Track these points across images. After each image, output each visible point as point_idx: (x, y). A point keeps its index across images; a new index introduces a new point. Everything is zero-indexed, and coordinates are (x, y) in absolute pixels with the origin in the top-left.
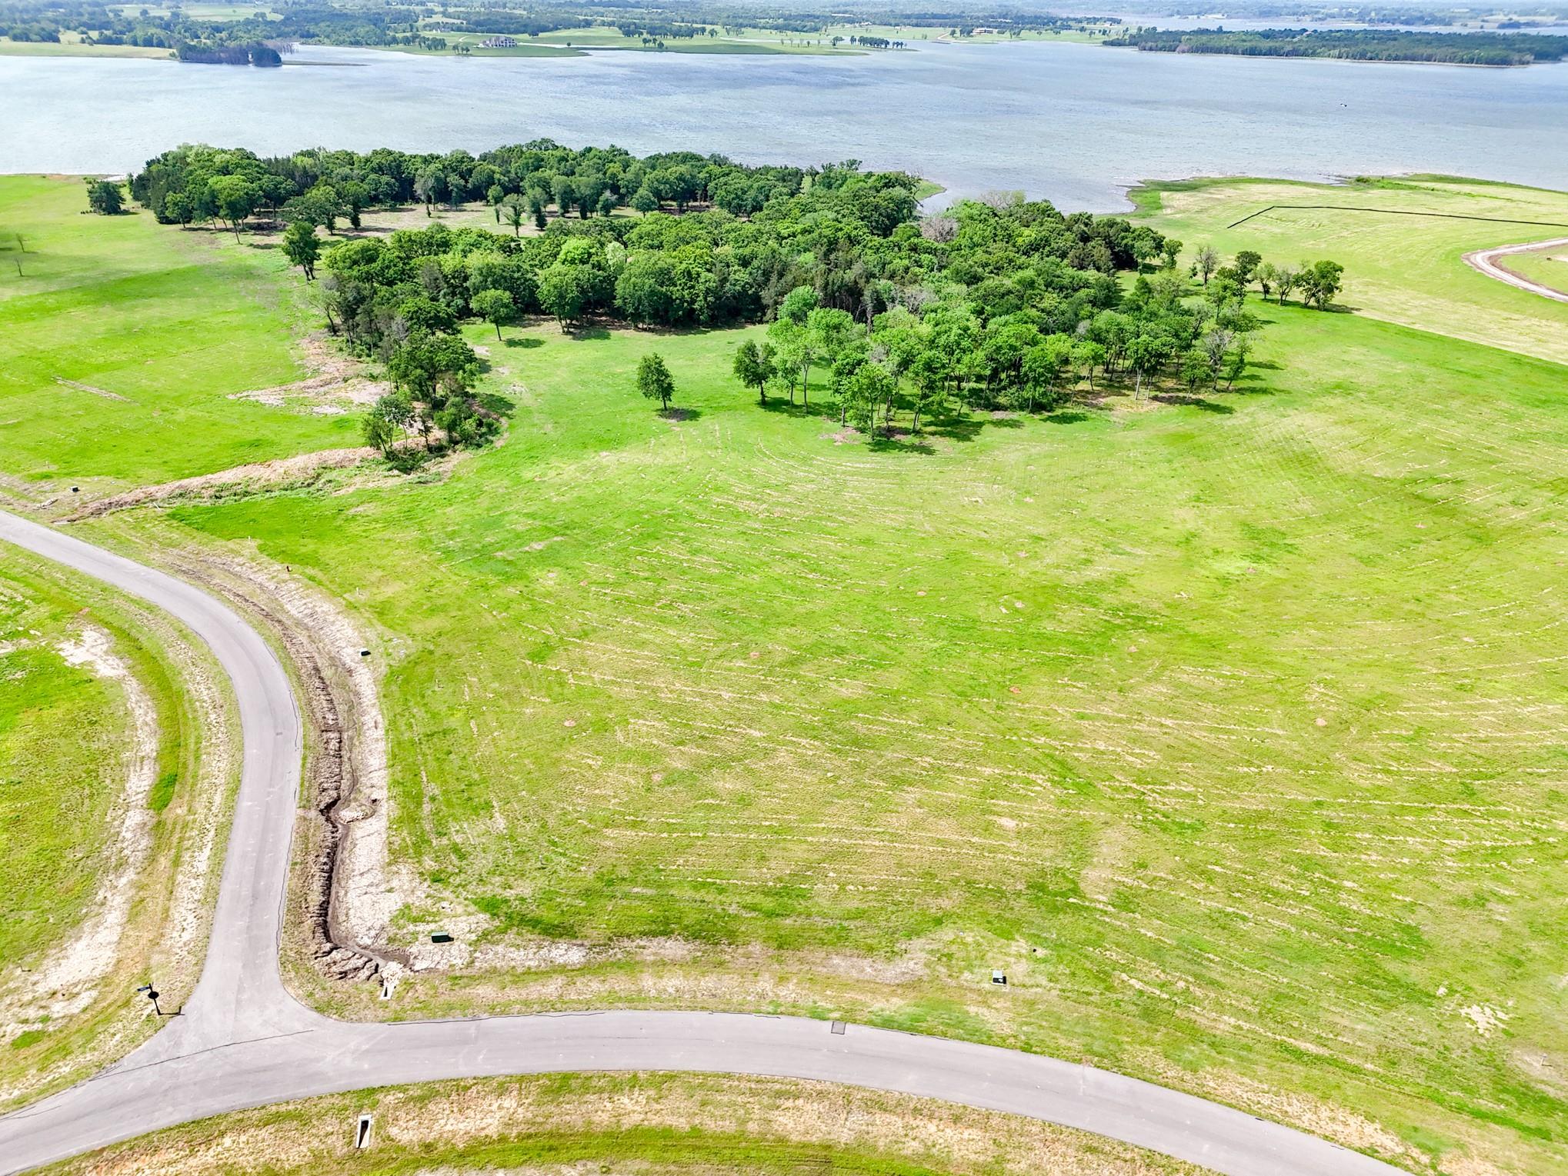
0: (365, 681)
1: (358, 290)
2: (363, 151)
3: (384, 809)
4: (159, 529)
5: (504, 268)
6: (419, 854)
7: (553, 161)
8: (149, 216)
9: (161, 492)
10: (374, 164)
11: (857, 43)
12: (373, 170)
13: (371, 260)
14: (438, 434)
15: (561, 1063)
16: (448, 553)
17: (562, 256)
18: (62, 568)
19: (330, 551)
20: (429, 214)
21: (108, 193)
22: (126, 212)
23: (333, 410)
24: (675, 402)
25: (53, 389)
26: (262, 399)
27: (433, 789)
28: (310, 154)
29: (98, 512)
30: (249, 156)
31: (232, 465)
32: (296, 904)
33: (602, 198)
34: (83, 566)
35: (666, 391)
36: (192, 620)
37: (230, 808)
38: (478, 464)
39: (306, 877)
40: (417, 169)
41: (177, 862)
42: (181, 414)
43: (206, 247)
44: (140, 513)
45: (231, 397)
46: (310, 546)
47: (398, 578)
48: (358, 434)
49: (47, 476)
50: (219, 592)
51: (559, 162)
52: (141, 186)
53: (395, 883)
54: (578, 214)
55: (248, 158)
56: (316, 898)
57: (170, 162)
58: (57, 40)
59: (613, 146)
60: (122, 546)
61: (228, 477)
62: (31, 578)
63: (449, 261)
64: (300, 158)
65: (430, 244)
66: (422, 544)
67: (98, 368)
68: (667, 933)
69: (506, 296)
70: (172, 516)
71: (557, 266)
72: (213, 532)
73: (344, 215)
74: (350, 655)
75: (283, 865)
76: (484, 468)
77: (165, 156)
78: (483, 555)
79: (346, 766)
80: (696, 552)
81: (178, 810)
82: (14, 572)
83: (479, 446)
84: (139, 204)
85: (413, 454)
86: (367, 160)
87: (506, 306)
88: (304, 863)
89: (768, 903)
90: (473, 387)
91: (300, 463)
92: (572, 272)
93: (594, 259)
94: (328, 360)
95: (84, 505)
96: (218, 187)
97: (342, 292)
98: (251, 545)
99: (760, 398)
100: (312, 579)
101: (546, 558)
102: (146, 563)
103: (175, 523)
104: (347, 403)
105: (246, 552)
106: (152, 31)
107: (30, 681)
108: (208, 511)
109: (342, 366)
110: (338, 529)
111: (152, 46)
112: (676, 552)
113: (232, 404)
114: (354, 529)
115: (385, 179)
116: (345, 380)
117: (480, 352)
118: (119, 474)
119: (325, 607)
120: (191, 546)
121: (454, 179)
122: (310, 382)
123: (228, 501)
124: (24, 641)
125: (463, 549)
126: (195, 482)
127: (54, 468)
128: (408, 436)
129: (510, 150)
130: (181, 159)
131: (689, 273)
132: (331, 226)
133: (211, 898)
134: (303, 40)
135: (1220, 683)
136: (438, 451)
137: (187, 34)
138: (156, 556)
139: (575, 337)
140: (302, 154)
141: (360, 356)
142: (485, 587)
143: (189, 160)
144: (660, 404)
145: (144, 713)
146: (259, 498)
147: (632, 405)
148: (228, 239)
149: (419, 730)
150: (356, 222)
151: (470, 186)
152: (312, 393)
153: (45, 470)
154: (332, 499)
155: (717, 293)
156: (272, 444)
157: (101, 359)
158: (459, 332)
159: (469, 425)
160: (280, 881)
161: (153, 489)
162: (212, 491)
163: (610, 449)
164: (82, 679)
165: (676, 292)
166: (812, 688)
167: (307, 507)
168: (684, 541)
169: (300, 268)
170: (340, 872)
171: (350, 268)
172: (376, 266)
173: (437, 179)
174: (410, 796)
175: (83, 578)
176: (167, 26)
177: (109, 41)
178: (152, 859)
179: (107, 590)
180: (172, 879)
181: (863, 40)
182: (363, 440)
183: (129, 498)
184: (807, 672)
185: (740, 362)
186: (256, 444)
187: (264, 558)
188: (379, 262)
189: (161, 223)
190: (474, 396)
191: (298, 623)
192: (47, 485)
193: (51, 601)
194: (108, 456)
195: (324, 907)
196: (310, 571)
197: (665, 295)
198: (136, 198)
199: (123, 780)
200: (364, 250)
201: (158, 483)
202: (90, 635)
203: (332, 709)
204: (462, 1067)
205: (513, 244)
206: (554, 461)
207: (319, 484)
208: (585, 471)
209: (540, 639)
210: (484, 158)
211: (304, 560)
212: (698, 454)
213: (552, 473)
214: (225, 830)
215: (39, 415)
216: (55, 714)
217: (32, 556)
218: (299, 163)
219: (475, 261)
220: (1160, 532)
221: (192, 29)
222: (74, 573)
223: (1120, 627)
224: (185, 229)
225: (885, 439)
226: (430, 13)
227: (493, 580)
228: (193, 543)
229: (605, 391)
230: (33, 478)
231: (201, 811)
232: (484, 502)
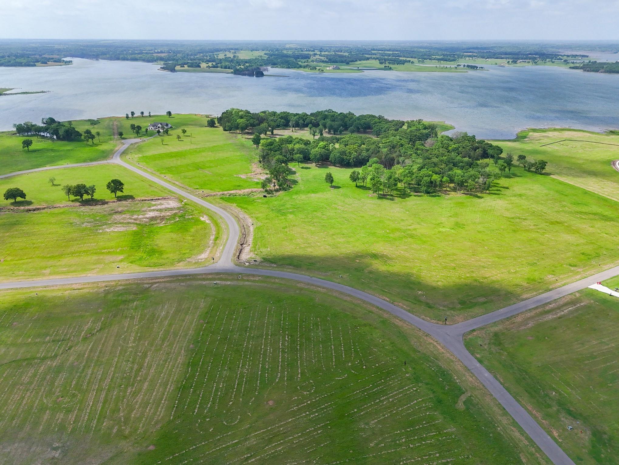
0: (252, 229)
1: (267, 152)
2: (278, 112)
3: (250, 246)
4: (218, 200)
5: (303, 149)
6: (254, 251)
7: (330, 117)
8: (221, 128)
9: (219, 193)
10: (280, 116)
11: (466, 67)
12: (280, 118)
13: (272, 145)
14: (277, 187)
15: (268, 275)
16: (272, 210)
17: (318, 146)
18: (200, 205)
19: (250, 207)
20: (292, 131)
21: (212, 122)
22: (216, 127)
23: (256, 180)
24: (334, 184)
25: (198, 171)
26: (242, 177)
27: (259, 244)
28: (264, 112)
29: (207, 196)
30: (249, 112)
31: (233, 190)
32: (235, 255)
33: (340, 129)
34: (204, 205)
35: (332, 181)
36: (223, 215)
37: (226, 242)
38: (284, 194)
39: (237, 252)
40: (291, 118)
41: (217, 247)
42: (224, 179)
43: (234, 138)
44: (215, 197)
45: (235, 176)
46: (246, 206)
47: (262, 213)
48: (260, 186)
49: (197, 189)
50: (228, 212)
51: (331, 117)
52: (220, 120)
53: (250, 254)
54: (333, 133)
55: (248, 113)
56: (238, 254)
57: (228, 114)
58: (200, 67)
59: (349, 112)
60: (211, 203)
61: (232, 192)
62: (195, 206)
63: (290, 146)
64: (261, 114)
65: (287, 141)
66: (268, 208)
67: (208, 167)
68: (291, 265)
69: (301, 156)
70: (221, 198)
71: (317, 149)
72: (228, 202)
73: (269, 131)
74: (250, 224)
75: (233, 249)
76: (285, 195)
77: (227, 111)
78: (279, 211)
79: (246, 240)
80: (323, 215)
81: (218, 242)
82: (192, 205)
83: (286, 190)
84: (219, 124)
85: (271, 191)
86: (279, 115)
87: (301, 158)
88: (236, 250)
89: (309, 264)
90: (287, 177)
91: (247, 191)
92: (319, 150)
93: (327, 147)
94: (258, 169)
95: (204, 195)
96: (239, 122)
97: (264, 153)
98: (235, 205)
99: (355, 185)
100: (245, 212)
101: (291, 213)
102: (215, 206)
103: (221, 199)
104: (259, 179)
105: (234, 206)
106: (227, 64)
107: (195, 222)
108: (228, 198)
109: (260, 170)
110: (252, 203)
111: (226, 68)
112: (319, 214)
113: (235, 177)
114: (256, 204)
115: (282, 120)
116: (260, 174)
117: (294, 169)
118: (211, 189)
119: (247, 216)
120: (224, 204)
121: (301, 121)
122: (252, 174)
123: (232, 196)
124: (194, 216)
125: (276, 210)
126: (226, 192)
127: (199, 187)
128: (271, 187)
129: (319, 112)
130: (231, 113)
131: (350, 152)
132: (266, 134)
133: (222, 252)
134: (272, 66)
135: (419, 248)
136: (277, 191)
137: (237, 64)
138: (217, 205)
139: (319, 167)
140: (262, 112)
141: (265, 169)
142: (278, 216)
143: (233, 113)
144: (330, 185)
145: (213, 228)
146: (238, 196)
147: (324, 184)
148: (240, 136)
149: (259, 236)
150: (272, 133)
151: (305, 123)
152: (252, 176)
153: (197, 187)
154: (252, 198)
155: (357, 158)
156: (242, 186)
157: (208, 165)
158: (288, 164)
159: (285, 186)
160: (233, 251)
161: (217, 193)
162: (229, 194)
163: (314, 193)
164: (203, 222)
165: (345, 157)
166: (334, 239)
167: (247, 199)
168: (322, 213)
169: (255, 145)
170: (242, 252)
171: (266, 147)
172: (272, 147)
173: (296, 121)
174: (255, 244)
175: (204, 207)
176: (232, 61)
177: (214, 67)
178: (214, 247)
179: (208, 209)
180: (216, 249)
181: (468, 66)
182: (261, 187)
183: (213, 194)
184: (334, 237)
185: (351, 175)
186: (239, 186)
187: (237, 207)
188: (273, 146)
189: (224, 131)
190: (287, 179)
191: (242, 219)
192: (197, 190)
193: (198, 210)
194: (209, 186)
195: (239, 256)
196: (245, 210)
197: (342, 158)
198: (218, 123)
199: (210, 237)
200: (271, 142)
201: (218, 192)
202: (205, 216)
203: (245, 232)
204: (254, 273)
205: (309, 142)
206: (301, 195)
207: (250, 195)
208: (307, 197)
209: (285, 226)
210: (312, 114)
211: (244, 208)
212: (334, 196)
213: (299, 197)
214: (225, 245)
215: (196, 176)
216: (199, 227)
217: (195, 202)
218: (261, 115)
219: (297, 146)
220: (434, 222)
221: (239, 62)
222: (202, 206)
223: (407, 237)
224: (230, 133)
225: (383, 197)
226: (315, 55)
227: (279, 215)
228: (224, 203)
229: (319, 181)
230: (195, 189)
231: (222, 242)
232: (283, 201)
